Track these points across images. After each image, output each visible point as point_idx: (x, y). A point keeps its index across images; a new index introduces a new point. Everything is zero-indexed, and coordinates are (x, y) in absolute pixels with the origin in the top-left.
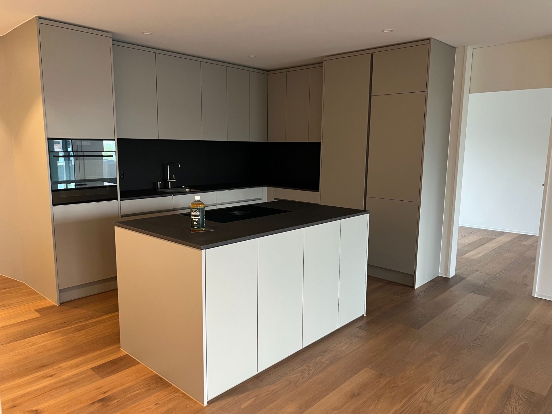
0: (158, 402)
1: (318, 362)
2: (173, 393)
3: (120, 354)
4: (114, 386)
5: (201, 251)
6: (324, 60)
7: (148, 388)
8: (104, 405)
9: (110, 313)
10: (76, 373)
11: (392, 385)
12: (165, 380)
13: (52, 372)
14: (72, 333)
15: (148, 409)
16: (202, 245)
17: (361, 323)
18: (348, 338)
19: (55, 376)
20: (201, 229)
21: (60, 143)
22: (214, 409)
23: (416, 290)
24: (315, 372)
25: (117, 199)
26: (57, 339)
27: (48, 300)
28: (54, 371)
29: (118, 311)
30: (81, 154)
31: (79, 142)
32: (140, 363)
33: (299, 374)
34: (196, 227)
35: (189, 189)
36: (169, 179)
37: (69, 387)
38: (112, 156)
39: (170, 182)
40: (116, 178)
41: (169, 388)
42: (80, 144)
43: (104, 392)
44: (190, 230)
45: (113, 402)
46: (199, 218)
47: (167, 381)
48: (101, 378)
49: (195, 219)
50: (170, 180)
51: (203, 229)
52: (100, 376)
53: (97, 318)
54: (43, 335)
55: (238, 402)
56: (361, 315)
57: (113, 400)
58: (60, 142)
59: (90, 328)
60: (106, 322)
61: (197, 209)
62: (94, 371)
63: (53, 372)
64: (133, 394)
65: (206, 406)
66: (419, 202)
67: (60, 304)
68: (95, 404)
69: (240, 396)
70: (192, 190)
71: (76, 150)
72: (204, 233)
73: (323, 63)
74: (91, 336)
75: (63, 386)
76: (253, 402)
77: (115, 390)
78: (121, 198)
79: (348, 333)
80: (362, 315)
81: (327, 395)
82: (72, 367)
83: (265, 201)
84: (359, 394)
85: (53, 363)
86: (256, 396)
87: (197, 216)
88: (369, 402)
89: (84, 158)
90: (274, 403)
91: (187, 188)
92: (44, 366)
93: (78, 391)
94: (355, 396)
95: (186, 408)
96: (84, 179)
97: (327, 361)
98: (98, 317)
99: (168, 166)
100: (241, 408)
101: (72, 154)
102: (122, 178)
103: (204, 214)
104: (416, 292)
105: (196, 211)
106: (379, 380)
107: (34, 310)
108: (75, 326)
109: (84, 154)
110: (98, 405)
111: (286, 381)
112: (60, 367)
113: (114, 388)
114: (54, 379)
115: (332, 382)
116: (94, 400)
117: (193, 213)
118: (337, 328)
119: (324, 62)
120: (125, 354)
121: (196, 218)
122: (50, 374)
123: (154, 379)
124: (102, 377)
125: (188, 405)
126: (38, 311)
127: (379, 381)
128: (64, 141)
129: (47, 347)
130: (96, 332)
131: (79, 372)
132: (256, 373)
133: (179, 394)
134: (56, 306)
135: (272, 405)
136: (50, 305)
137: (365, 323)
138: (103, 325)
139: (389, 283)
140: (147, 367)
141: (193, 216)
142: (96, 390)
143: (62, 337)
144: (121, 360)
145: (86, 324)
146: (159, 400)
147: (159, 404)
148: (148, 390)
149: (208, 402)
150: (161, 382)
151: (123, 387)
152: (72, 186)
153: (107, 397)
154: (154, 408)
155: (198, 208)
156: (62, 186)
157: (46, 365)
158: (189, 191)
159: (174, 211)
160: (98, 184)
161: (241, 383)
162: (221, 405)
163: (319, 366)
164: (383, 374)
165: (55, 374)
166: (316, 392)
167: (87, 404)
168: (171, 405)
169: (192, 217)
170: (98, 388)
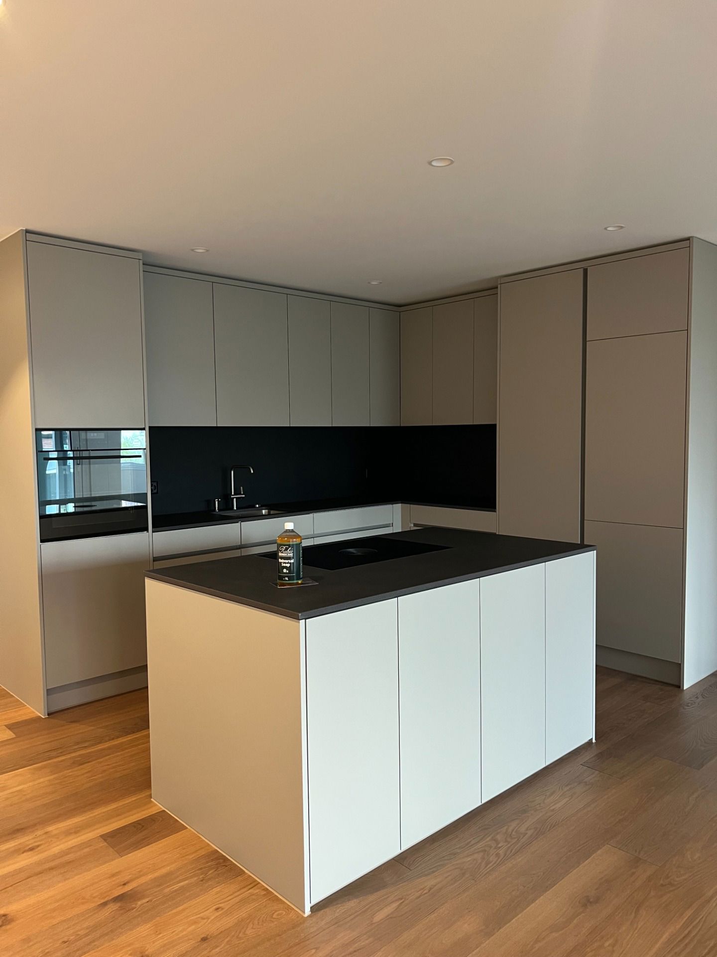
0: (221, 905)
1: (514, 833)
2: (245, 889)
3: (150, 810)
4: (140, 872)
5: (299, 623)
6: (499, 283)
7: (201, 877)
8: (124, 909)
9: (134, 733)
10: (74, 845)
11: (661, 882)
12: (231, 862)
13: (33, 841)
14: (68, 770)
15: (203, 918)
16: (300, 612)
17: (587, 756)
18: (567, 785)
19: (39, 848)
20: (295, 581)
21: (51, 438)
22: (323, 923)
23: (685, 692)
24: (509, 852)
25: (146, 529)
26: (42, 780)
27: (28, 708)
28: (36, 840)
29: (148, 727)
30: (85, 454)
31: (83, 433)
32: (187, 828)
33: (478, 856)
34: (287, 579)
35: (267, 511)
36: (233, 494)
37: (62, 872)
38: (140, 456)
39: (235, 499)
40: (147, 494)
41: (240, 878)
42: (85, 438)
43: (123, 883)
44: (276, 584)
45: (139, 903)
46: (292, 561)
47: (235, 864)
48: (118, 855)
49: (285, 563)
50: (235, 494)
51: (300, 582)
52: (115, 851)
53: (111, 742)
54: (19, 772)
55: (368, 909)
56: (586, 740)
57: (139, 899)
58: (51, 435)
59: (99, 760)
60: (126, 749)
61: (289, 546)
62: (105, 840)
63: (35, 842)
64: (176, 887)
65: (309, 916)
66: (684, 529)
67: (49, 714)
68: (108, 906)
69: (372, 898)
70: (272, 512)
71: (78, 448)
72: (301, 590)
73: (497, 288)
74: (100, 775)
75: (51, 869)
76: (396, 909)
77: (143, 880)
78: (153, 527)
79: (566, 774)
80: (589, 740)
81: (536, 900)
82: (68, 833)
83: (397, 528)
84: (597, 900)
85: (35, 825)
86: (401, 899)
87: (289, 558)
88: (620, 915)
89: (90, 462)
90: (436, 915)
91: (264, 508)
92: (19, 830)
93: (79, 880)
94: (591, 903)
95: (272, 920)
96: (89, 496)
97: (530, 829)
98: (113, 739)
99: (232, 472)
100: (374, 922)
101: (70, 454)
102: (155, 493)
103: (301, 556)
104: (686, 697)
105: (286, 549)
106: (633, 870)
107: (5, 726)
108: (73, 755)
109: (89, 453)
110: (113, 907)
111: (456, 869)
112: (46, 833)
113: (141, 876)
114: (37, 855)
115: (544, 873)
116: (105, 897)
117: (282, 553)
118: (544, 766)
119: (499, 286)
120: (161, 810)
121: (286, 561)
122: (30, 846)
123: (212, 860)
124: (121, 853)
125: (276, 913)
126: (10, 727)
127: (633, 873)
128: (58, 432)
129: (25, 795)
130: (109, 767)
131: (80, 843)
132: (398, 852)
133: (257, 891)
134: (42, 718)
135: (433, 916)
136: (32, 716)
137: (596, 755)
138: (121, 755)
139: (634, 678)
140: (198, 836)
141: (282, 558)
142: (109, 878)
143: (51, 775)
144: (154, 820)
145: (92, 752)
146: (223, 901)
147: (223, 909)
148: (202, 881)
149: (311, 908)
150: (224, 866)
151: (157, 874)
152: (71, 508)
153: (130, 892)
154: (213, 917)
155: (291, 543)
156: (52, 510)
157: (22, 829)
158: (267, 514)
159: (242, 549)
160: (113, 505)
161: (370, 871)
162: (337, 915)
163: (516, 839)
164: (640, 859)
165: (38, 846)
166: (514, 893)
167: (93, 905)
168: (243, 913)
169: (280, 560)
170: (113, 875)
